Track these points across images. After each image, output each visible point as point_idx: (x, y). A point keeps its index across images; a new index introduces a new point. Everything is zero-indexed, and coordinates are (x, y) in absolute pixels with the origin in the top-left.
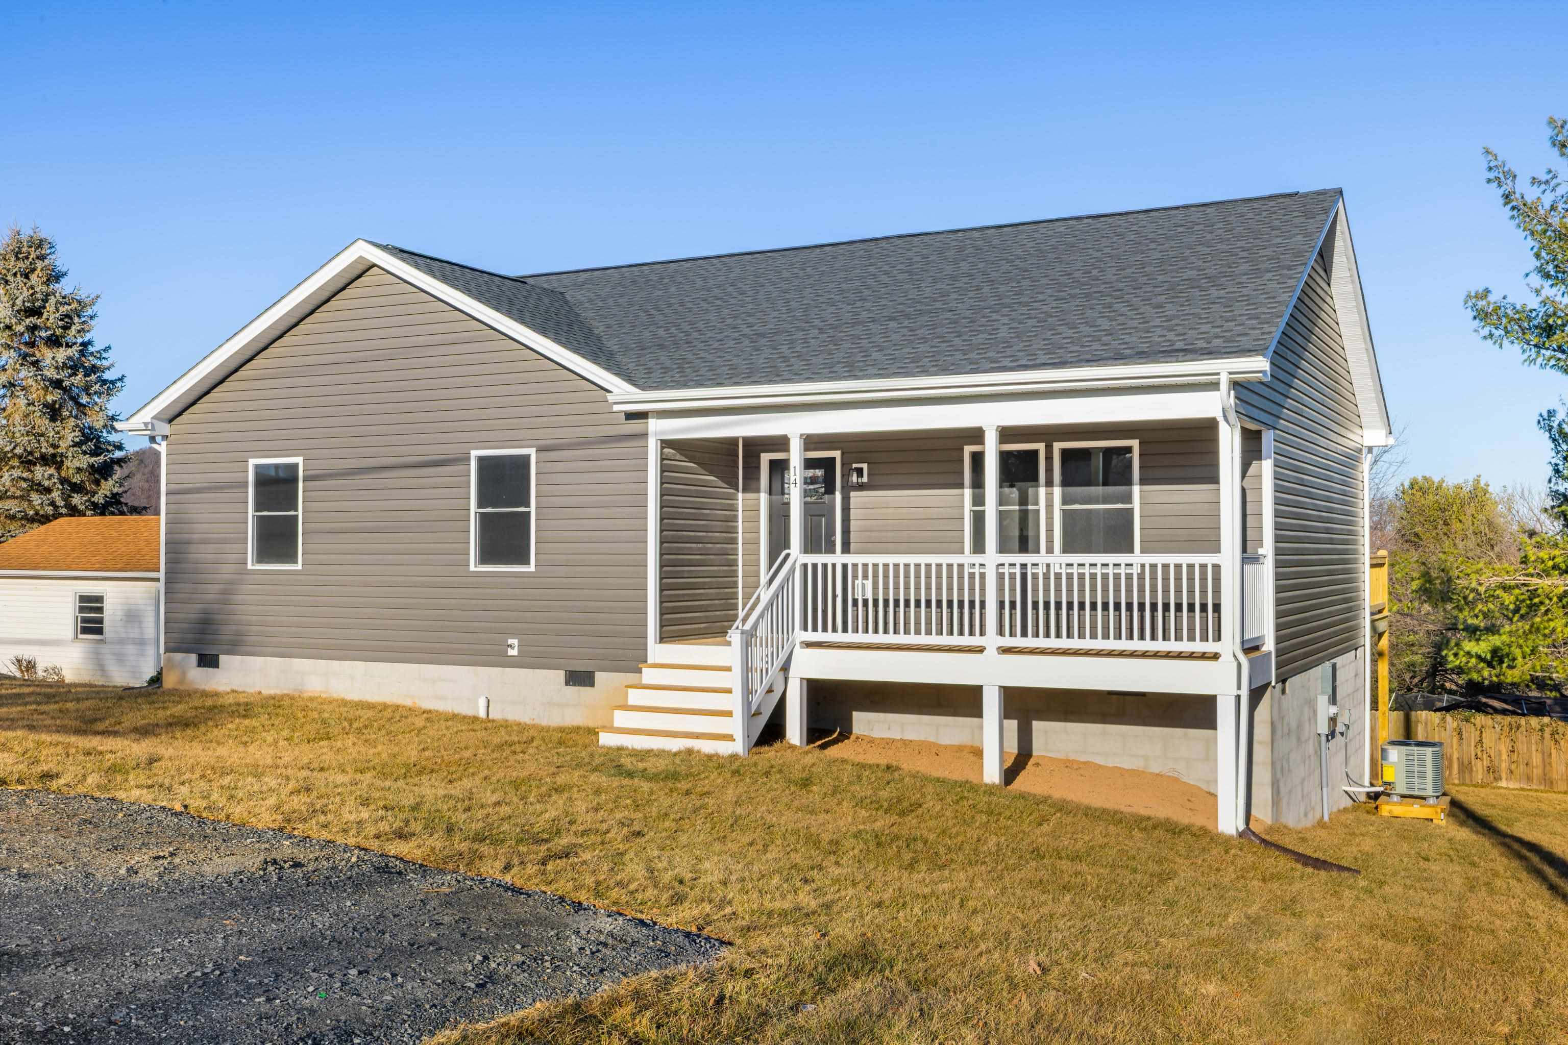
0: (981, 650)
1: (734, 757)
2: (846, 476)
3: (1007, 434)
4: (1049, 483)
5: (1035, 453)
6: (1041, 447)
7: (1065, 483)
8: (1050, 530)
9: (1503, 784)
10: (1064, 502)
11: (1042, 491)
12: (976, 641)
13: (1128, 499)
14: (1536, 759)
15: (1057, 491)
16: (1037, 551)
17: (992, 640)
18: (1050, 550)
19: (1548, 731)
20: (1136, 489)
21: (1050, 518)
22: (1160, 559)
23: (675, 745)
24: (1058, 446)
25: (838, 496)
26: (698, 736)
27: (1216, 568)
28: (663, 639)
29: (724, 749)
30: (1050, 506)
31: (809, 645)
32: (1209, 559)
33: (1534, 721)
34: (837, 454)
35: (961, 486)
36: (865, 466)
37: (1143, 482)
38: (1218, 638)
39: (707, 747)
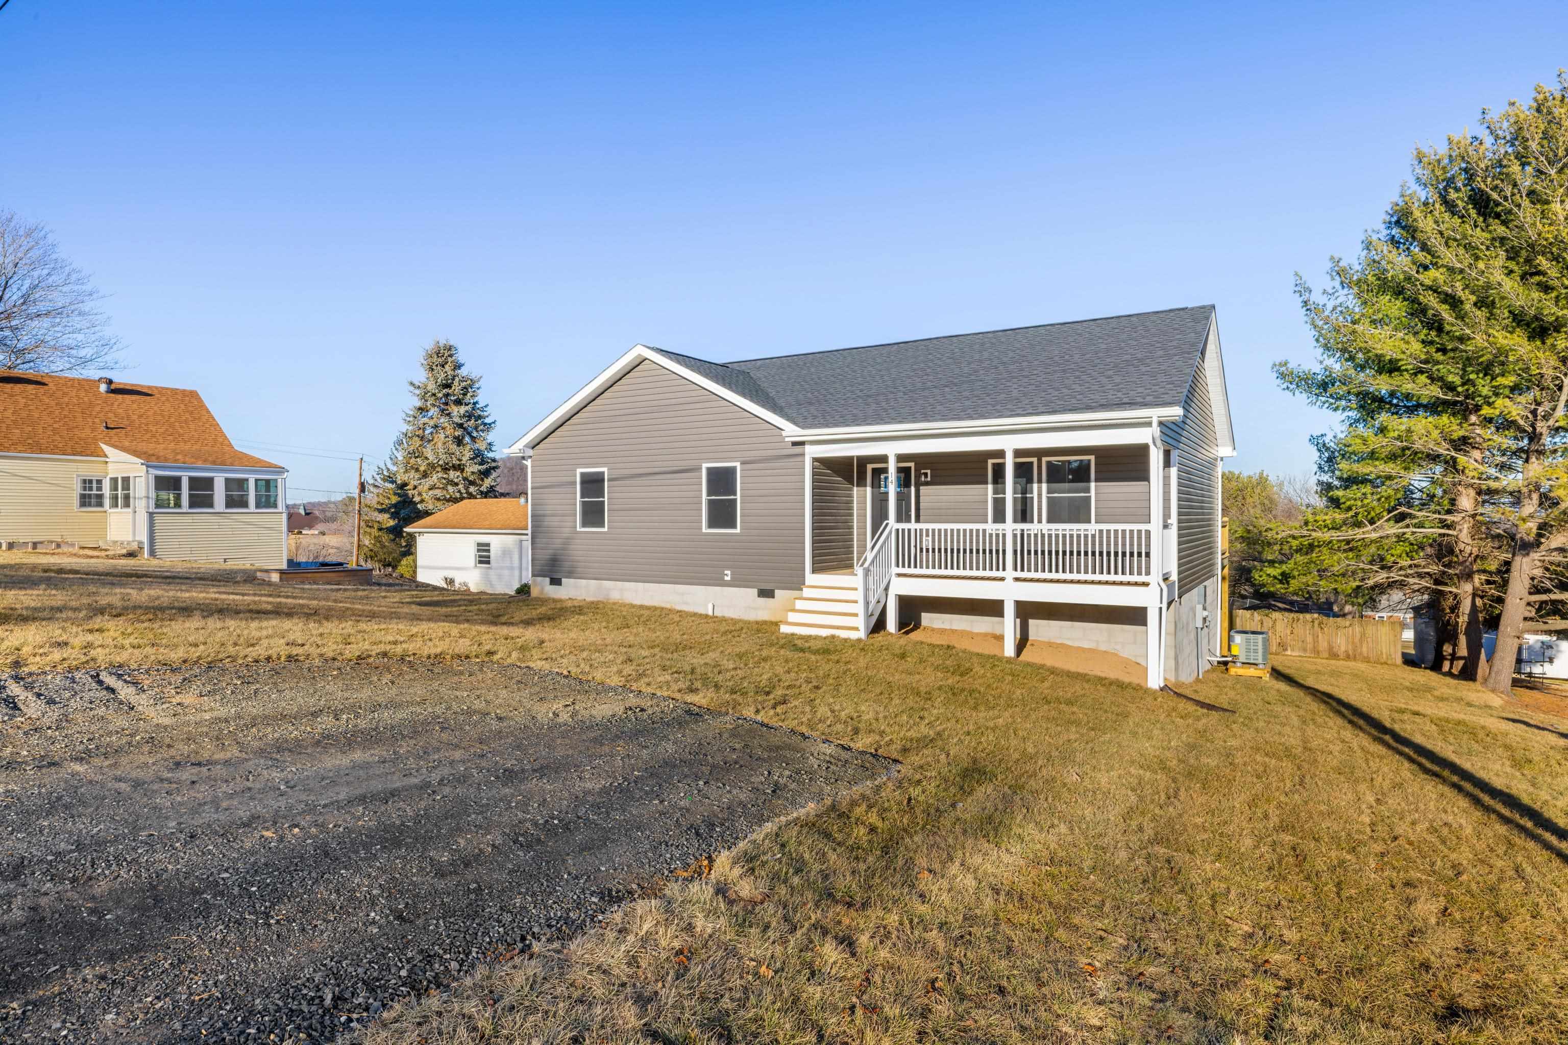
0: (1002, 579)
1: (859, 640)
2: (918, 477)
3: (1018, 453)
4: (1040, 481)
5: (1032, 463)
6: (1035, 460)
7: (1048, 482)
8: (1040, 509)
9: (1289, 653)
10: (1049, 492)
11: (1035, 486)
12: (1000, 574)
13: (1088, 490)
14: (1309, 639)
15: (1044, 486)
16: (1032, 522)
17: (1010, 573)
18: (1040, 521)
19: (1316, 622)
20: (1093, 485)
21: (1040, 502)
22: (1105, 527)
23: (824, 633)
24: (1044, 460)
25: (913, 489)
26: (838, 628)
27: (1148, 533)
28: (814, 571)
29: (854, 635)
30: (1040, 495)
31: (899, 575)
32: (1143, 527)
33: (1308, 616)
34: (912, 465)
35: (986, 483)
36: (929, 472)
37: (1097, 480)
38: (1148, 573)
39: (843, 634)
